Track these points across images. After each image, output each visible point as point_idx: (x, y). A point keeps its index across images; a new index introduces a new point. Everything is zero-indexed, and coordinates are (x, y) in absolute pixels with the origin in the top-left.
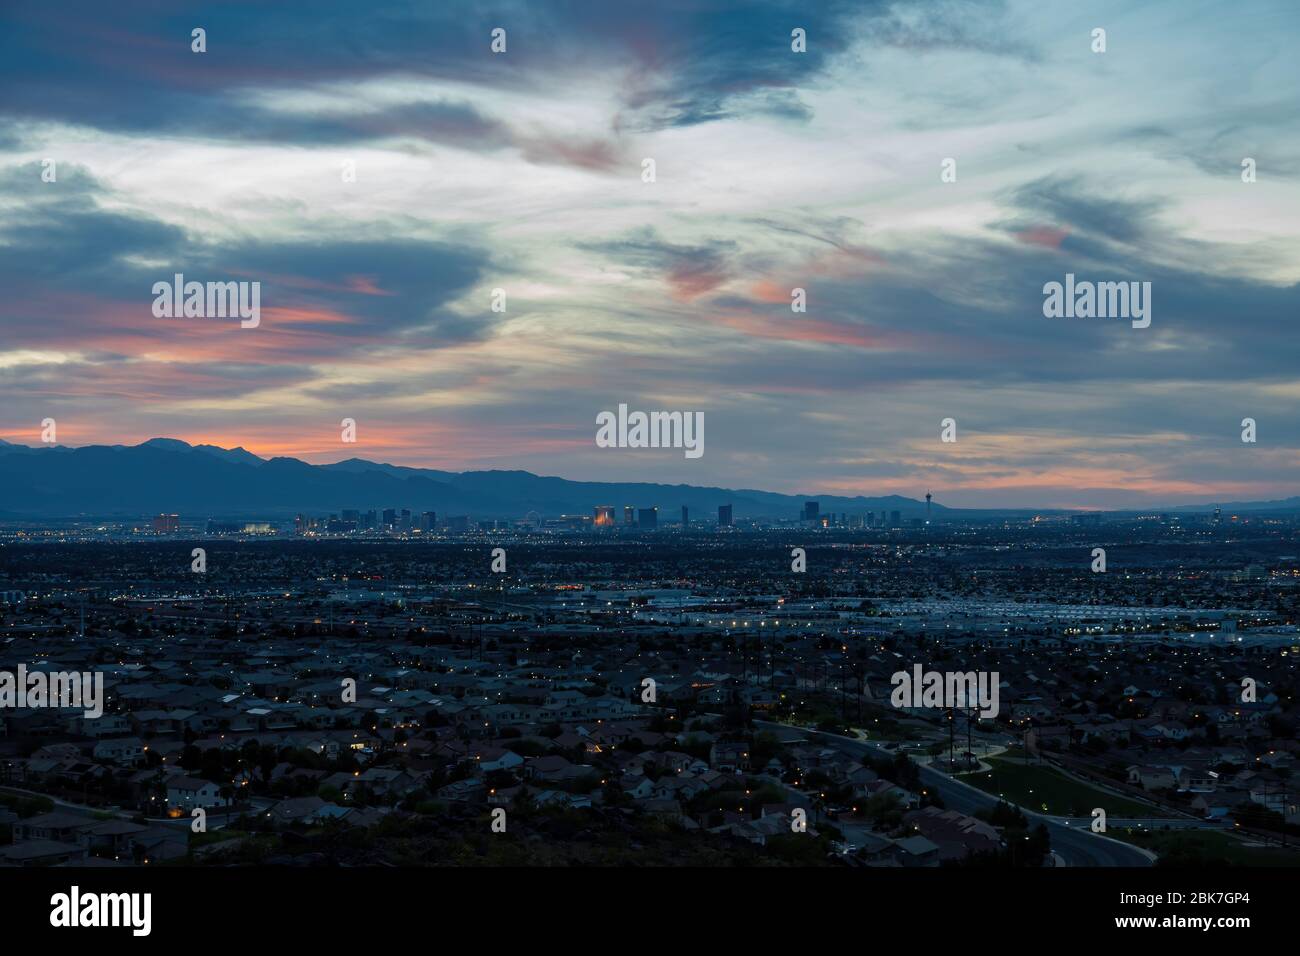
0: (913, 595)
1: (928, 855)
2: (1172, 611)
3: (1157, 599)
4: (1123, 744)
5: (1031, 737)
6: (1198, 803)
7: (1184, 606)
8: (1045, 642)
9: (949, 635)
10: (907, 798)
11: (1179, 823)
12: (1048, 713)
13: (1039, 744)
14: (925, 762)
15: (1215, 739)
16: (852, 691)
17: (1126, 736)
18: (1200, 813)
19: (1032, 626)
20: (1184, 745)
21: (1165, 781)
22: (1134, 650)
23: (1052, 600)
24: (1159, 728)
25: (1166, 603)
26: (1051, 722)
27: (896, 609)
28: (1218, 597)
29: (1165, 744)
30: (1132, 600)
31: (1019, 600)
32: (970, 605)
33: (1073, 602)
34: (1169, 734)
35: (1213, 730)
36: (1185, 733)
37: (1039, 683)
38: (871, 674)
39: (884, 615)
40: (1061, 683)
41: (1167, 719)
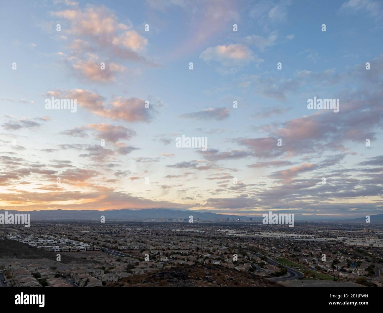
0: (266, 232)
1: (269, 272)
2: (304, 235)
3: (302, 233)
4: (298, 256)
5: (284, 254)
6: (310, 265)
7: (306, 234)
8: (285, 240)
9: (272, 238)
10: (266, 263)
12: (286, 250)
13: (285, 255)
14: (268, 257)
16: (257, 246)
17: (298, 254)
19: (284, 237)
20: (307, 256)
22: (299, 241)
23: (286, 233)
24: (303, 253)
25: (303, 234)
26: (287, 252)
27: (264, 234)
28: (311, 233)
29: (304, 256)
30: (298, 234)
31: (281, 233)
32: (274, 234)
33: (289, 234)
34: (305, 254)
35: (311, 254)
36: (307, 254)
37: (285, 246)
38: (260, 244)
39: (262, 235)
40: (288, 246)
41: (304, 252)
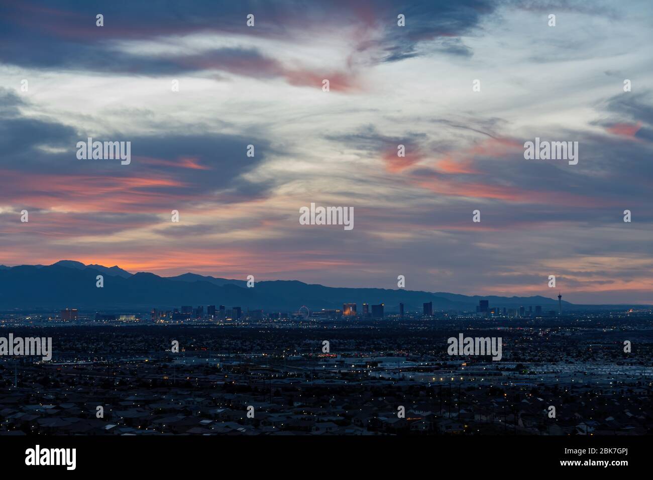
0: (550, 361)
8: (637, 391)
9: (574, 386)
16: (511, 423)
19: (629, 381)
27: (539, 369)
31: (619, 364)
32: (587, 367)
37: (633, 418)
38: (523, 412)
39: (532, 373)
40: (648, 418)
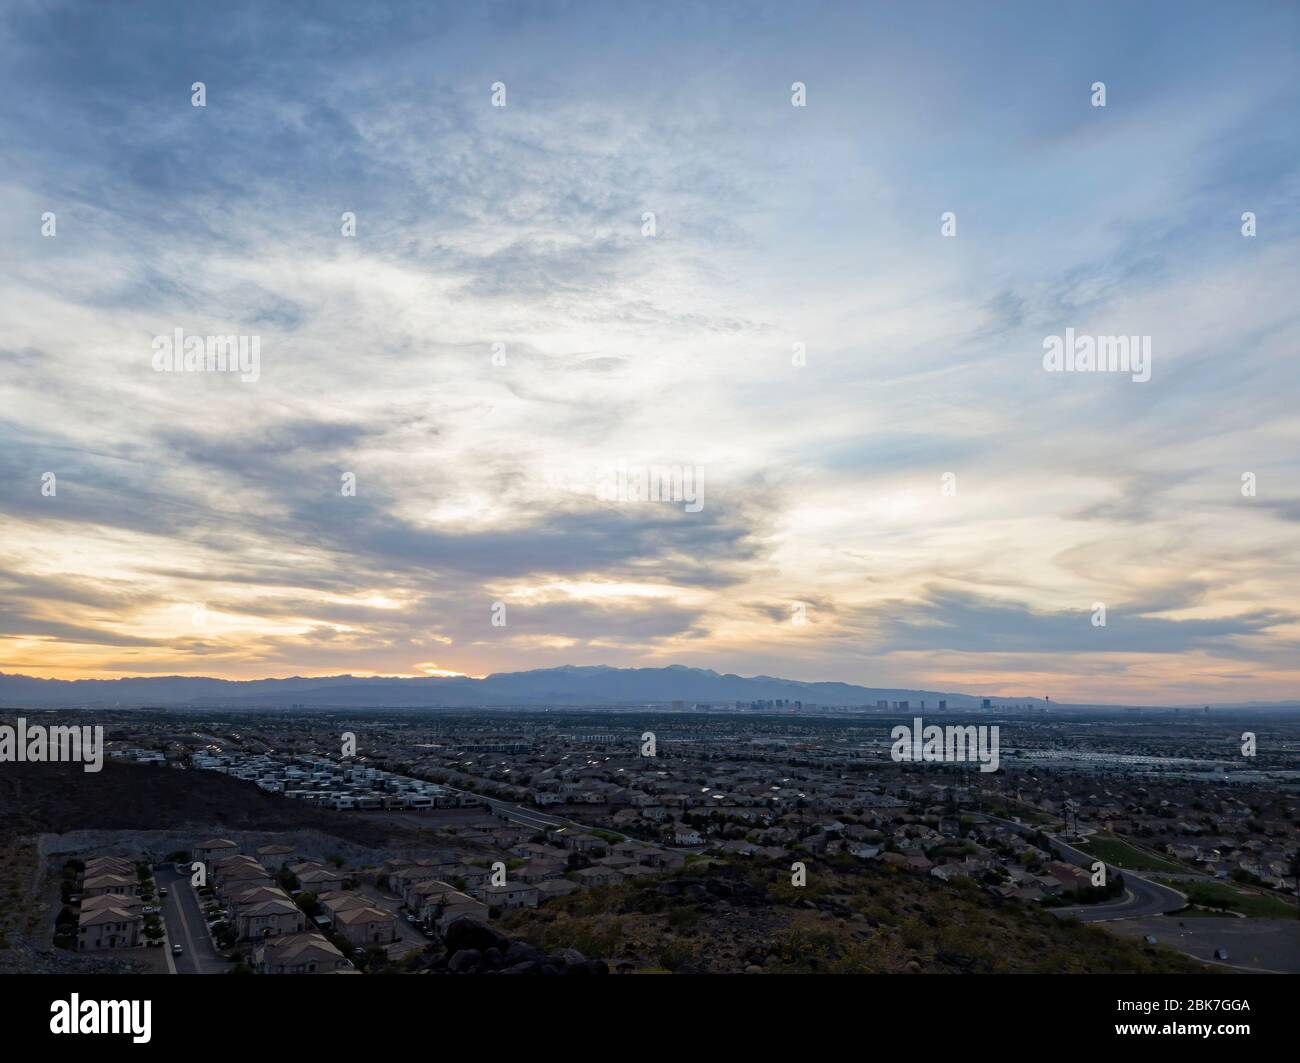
0: (1042, 748)
1: (1056, 887)
2: (1186, 760)
3: (1177, 754)
4: (1162, 832)
5: (1110, 826)
6: (1209, 867)
7: (1192, 758)
8: (1114, 774)
9: (1063, 769)
10: (1044, 855)
11: (1199, 878)
12: (1118, 813)
13: (1115, 830)
14: (1052, 836)
15: (1215, 831)
17: (1164, 827)
18: (1211, 873)
19: (1108, 766)
20: (1199, 834)
21: (1188, 854)
22: (1165, 780)
23: (1117, 752)
24: (1183, 824)
25: (1182, 756)
26: (1120, 818)
27: (1033, 755)
28: (1211, 754)
29: (1186, 833)
30: (1162, 754)
31: (1099, 752)
32: (1073, 754)
33: (1128, 754)
34: (1188, 827)
35: (1214, 827)
36: (1198, 828)
37: (1112, 797)
38: (1021, 788)
39: (1027, 757)
40: (1125, 797)
41: (1188, 820)
